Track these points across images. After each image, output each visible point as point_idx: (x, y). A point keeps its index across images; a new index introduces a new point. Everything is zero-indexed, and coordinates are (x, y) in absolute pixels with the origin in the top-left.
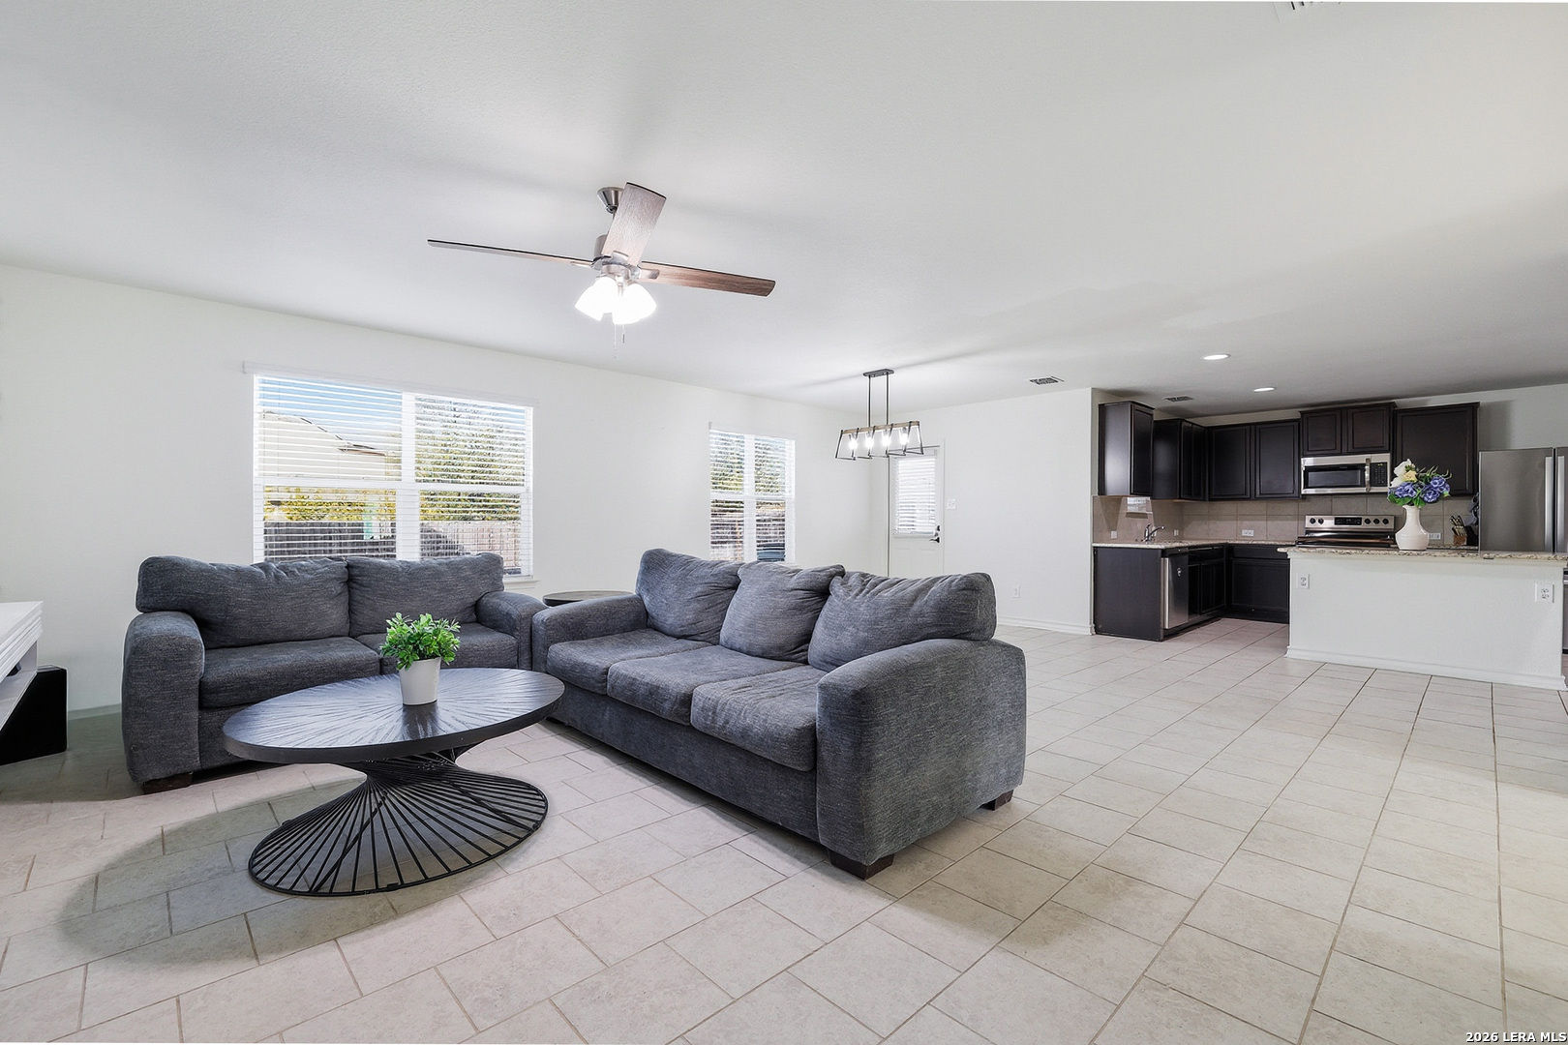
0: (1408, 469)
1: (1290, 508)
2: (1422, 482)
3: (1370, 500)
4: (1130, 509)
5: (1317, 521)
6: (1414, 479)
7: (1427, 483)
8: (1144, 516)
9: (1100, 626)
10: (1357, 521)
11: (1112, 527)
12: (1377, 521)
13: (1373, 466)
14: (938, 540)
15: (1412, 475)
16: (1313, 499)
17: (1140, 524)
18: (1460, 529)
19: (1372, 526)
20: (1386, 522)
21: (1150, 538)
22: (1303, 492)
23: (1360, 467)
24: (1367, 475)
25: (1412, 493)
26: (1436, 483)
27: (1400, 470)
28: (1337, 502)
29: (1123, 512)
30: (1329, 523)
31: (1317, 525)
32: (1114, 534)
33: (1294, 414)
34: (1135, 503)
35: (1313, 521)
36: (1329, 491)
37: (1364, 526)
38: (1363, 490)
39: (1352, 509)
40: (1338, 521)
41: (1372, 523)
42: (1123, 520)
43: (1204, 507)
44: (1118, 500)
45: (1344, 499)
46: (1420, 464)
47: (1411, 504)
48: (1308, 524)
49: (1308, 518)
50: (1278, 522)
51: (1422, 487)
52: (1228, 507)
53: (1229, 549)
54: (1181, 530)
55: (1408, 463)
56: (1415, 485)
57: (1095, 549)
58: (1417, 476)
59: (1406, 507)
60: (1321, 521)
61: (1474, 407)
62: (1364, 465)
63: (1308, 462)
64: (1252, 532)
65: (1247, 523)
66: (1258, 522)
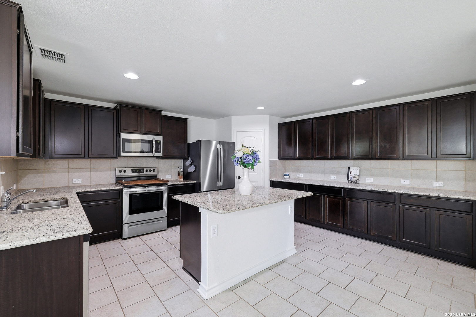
1: (105, 164)
6: (249, 152)
13: (156, 142)
15: (248, 149)
18: (182, 174)
20: (154, 170)
22: (121, 155)
24: (154, 147)
30: (129, 172)
35: (120, 171)
37: (145, 173)
38: (151, 154)
39: (141, 164)
40: (133, 171)
41: (148, 171)
48: (118, 173)
50: (98, 173)
52: (62, 163)
60: (125, 171)
61: (186, 120)
62: (152, 141)
64: (80, 180)
65: (77, 174)
66: (84, 173)
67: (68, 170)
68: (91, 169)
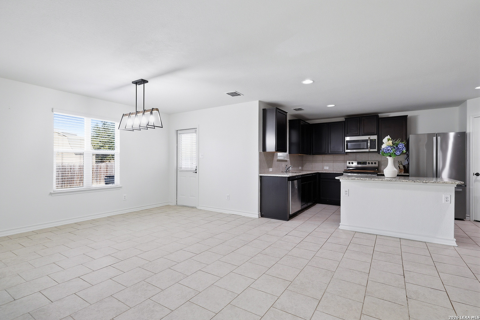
0: (389, 140)
1: (341, 157)
2: (395, 146)
3: (370, 154)
4: (279, 158)
5: (351, 163)
6: (391, 144)
7: (397, 146)
8: (286, 161)
9: (263, 213)
10: (365, 163)
11: (270, 166)
12: (372, 163)
13: (371, 140)
14: (196, 172)
15: (391, 142)
16: (350, 154)
17: (284, 164)
18: (402, 167)
19: (370, 165)
20: (375, 163)
21: (287, 171)
22: (346, 151)
23: (366, 141)
24: (369, 144)
25: (390, 151)
26: (400, 146)
27: (385, 140)
28: (358, 156)
29: (275, 159)
30: (355, 164)
31: (351, 165)
32: (271, 170)
33: (343, 119)
34: (281, 155)
35: (349, 163)
36: (355, 151)
37: (367, 165)
38: (367, 150)
39: (363, 158)
40: (358, 163)
41: (370, 164)
42: (275, 163)
43: (310, 157)
44: (272, 154)
45: (361, 154)
46: (393, 138)
47: (390, 156)
48: (348, 165)
49: (348, 162)
50: (337, 163)
51: (395, 148)
52: (319, 157)
53: (319, 174)
54: (302, 166)
55: (388, 137)
56: (392, 147)
57: (261, 177)
58: (392, 143)
59: (388, 157)
60: (352, 163)
61: (405, 117)
62: (367, 140)
63: (348, 139)
64: (328, 167)
65: (326, 164)
66: (330, 164)
67: (323, 161)
68: (334, 161)
